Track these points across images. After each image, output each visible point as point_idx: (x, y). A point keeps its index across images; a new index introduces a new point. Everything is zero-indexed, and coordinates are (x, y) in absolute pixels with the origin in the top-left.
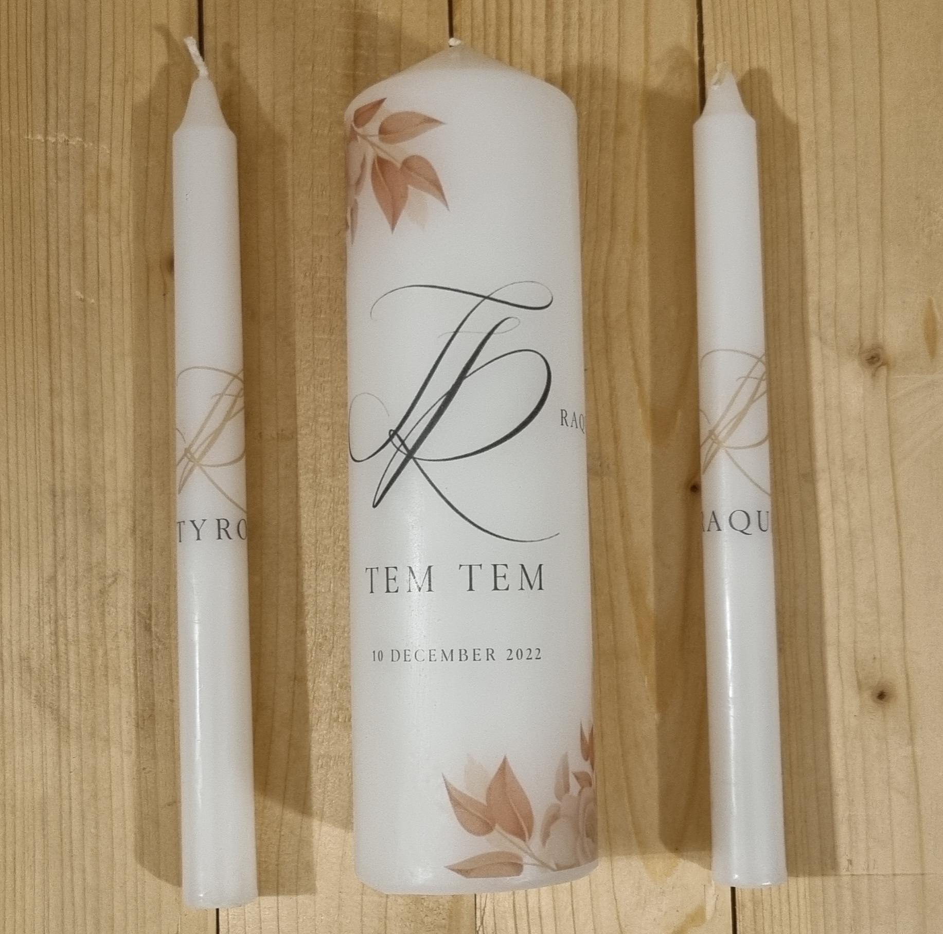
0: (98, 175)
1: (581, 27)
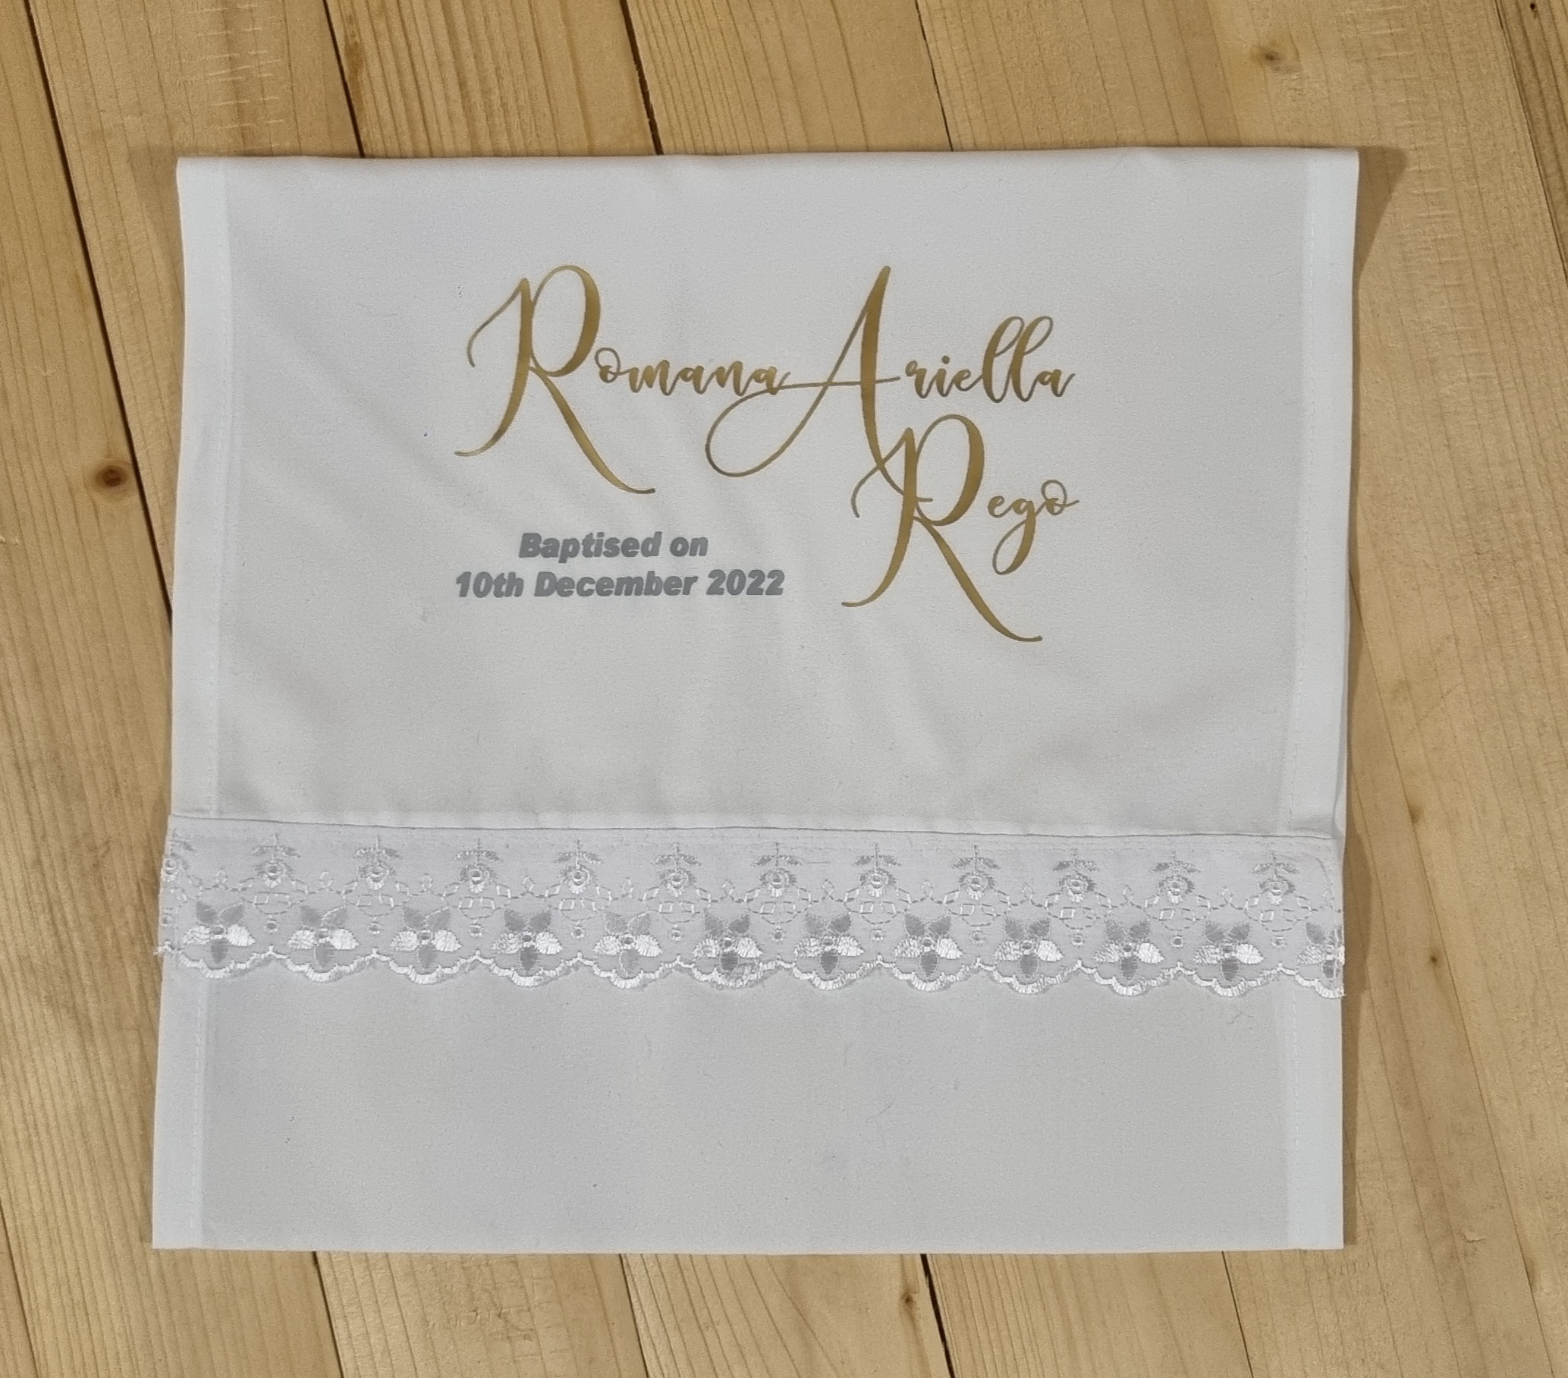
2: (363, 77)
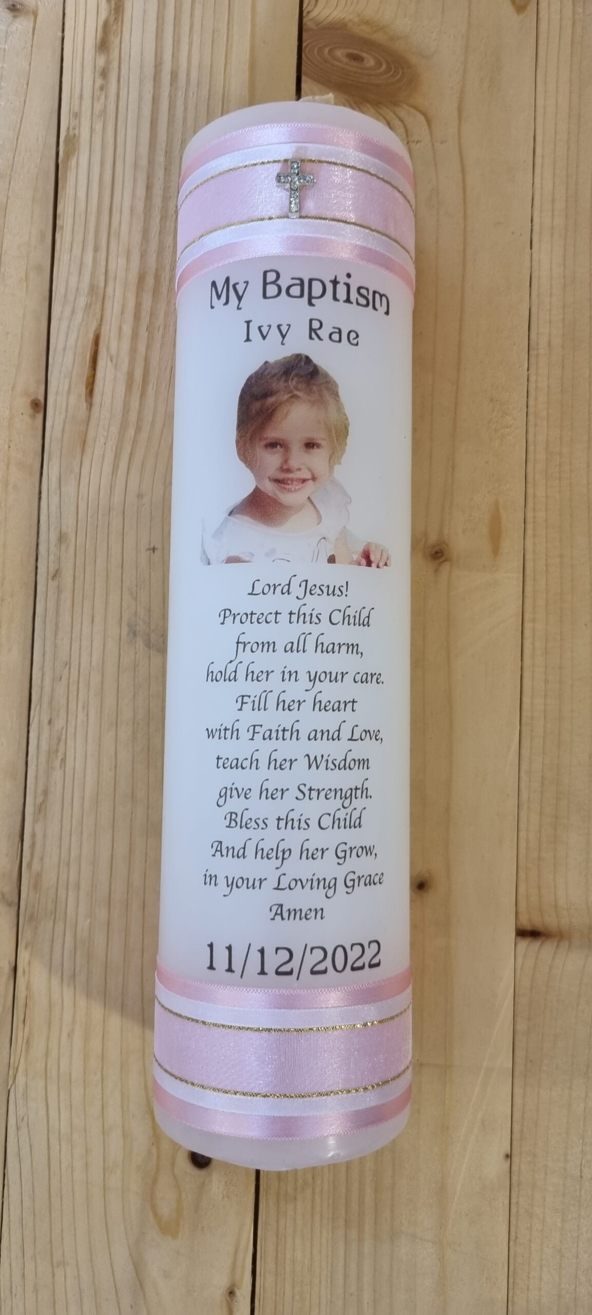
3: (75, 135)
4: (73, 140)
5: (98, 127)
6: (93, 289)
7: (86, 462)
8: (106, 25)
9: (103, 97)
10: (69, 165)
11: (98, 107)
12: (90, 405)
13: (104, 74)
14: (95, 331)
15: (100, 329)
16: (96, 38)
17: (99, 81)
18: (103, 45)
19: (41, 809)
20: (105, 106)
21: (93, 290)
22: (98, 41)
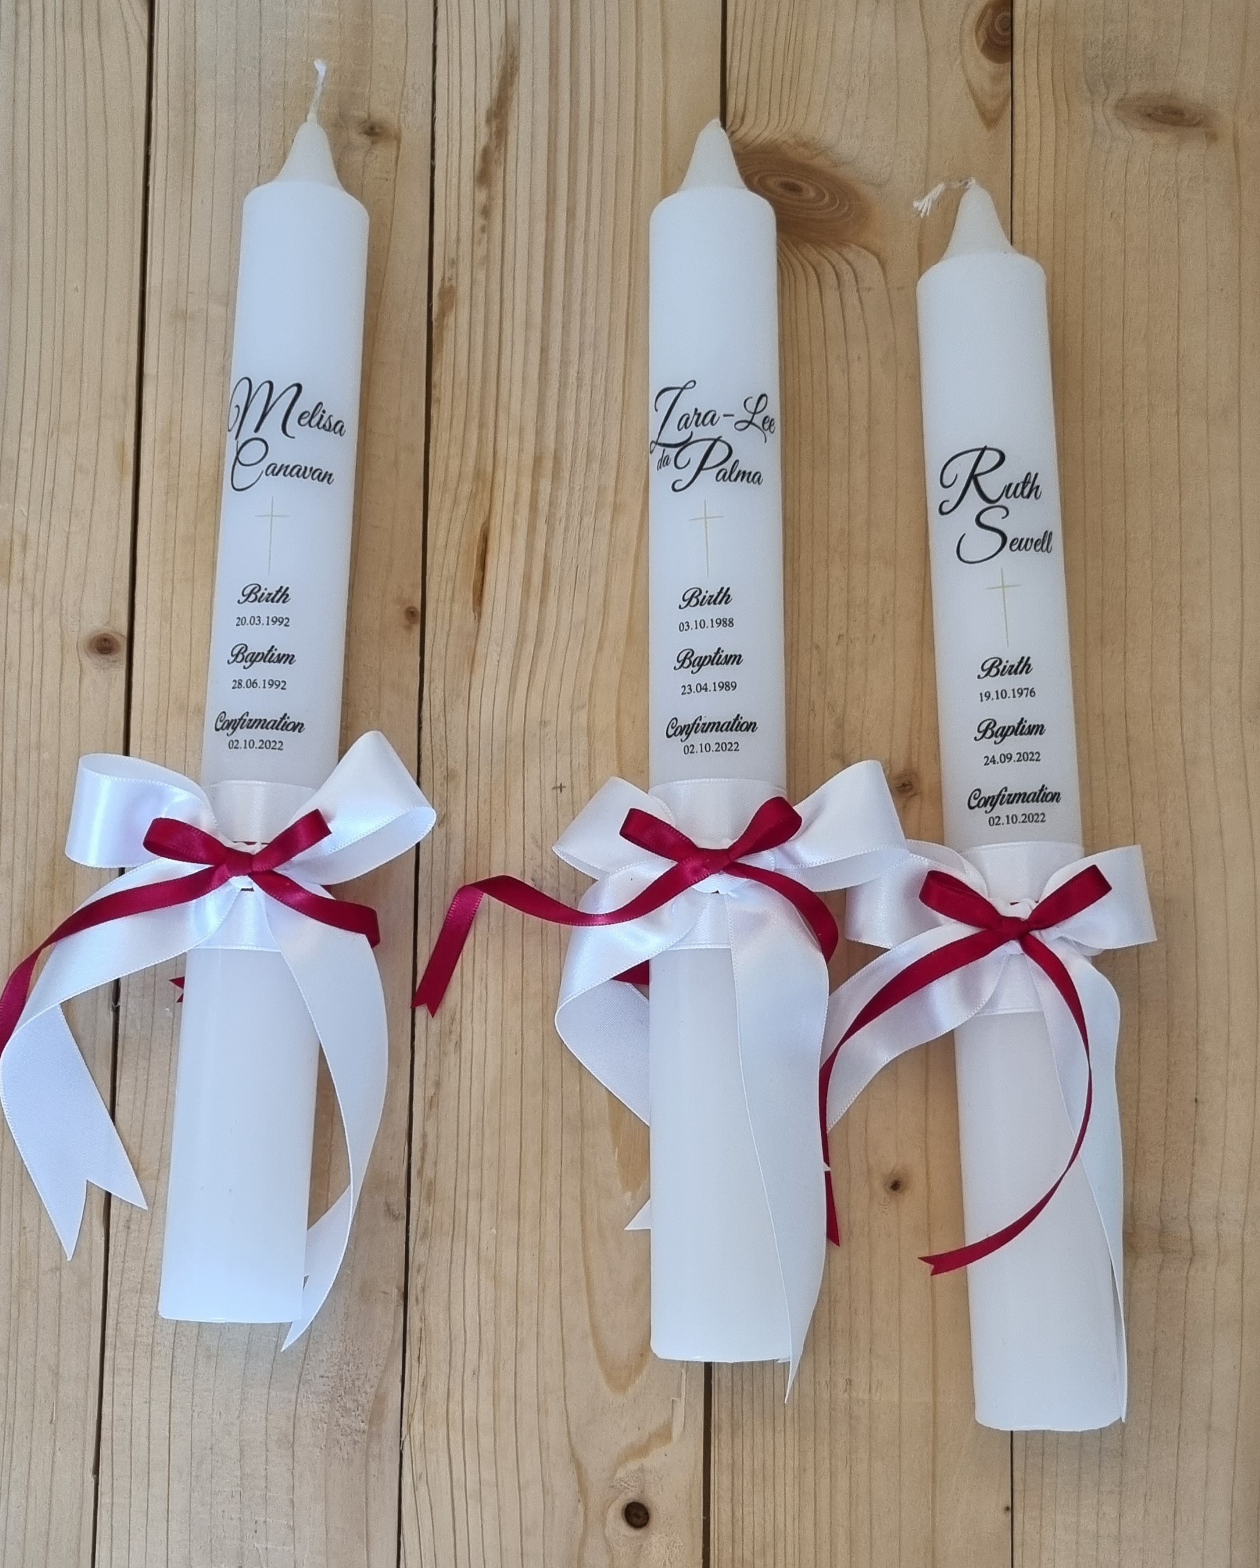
0: (12, 540)
1: (579, 387)
2: (450, 320)
3: (451, 286)
4: (449, 293)
5: (481, 276)
6: (478, 474)
7: (476, 684)
8: (486, 153)
9: (485, 242)
10: (445, 323)
11: (480, 252)
12: (479, 615)
13: (486, 212)
14: (483, 525)
15: (489, 522)
16: (474, 167)
17: (480, 221)
18: (483, 177)
19: (432, 1103)
20: (488, 251)
21: (478, 477)
22: (476, 170)
